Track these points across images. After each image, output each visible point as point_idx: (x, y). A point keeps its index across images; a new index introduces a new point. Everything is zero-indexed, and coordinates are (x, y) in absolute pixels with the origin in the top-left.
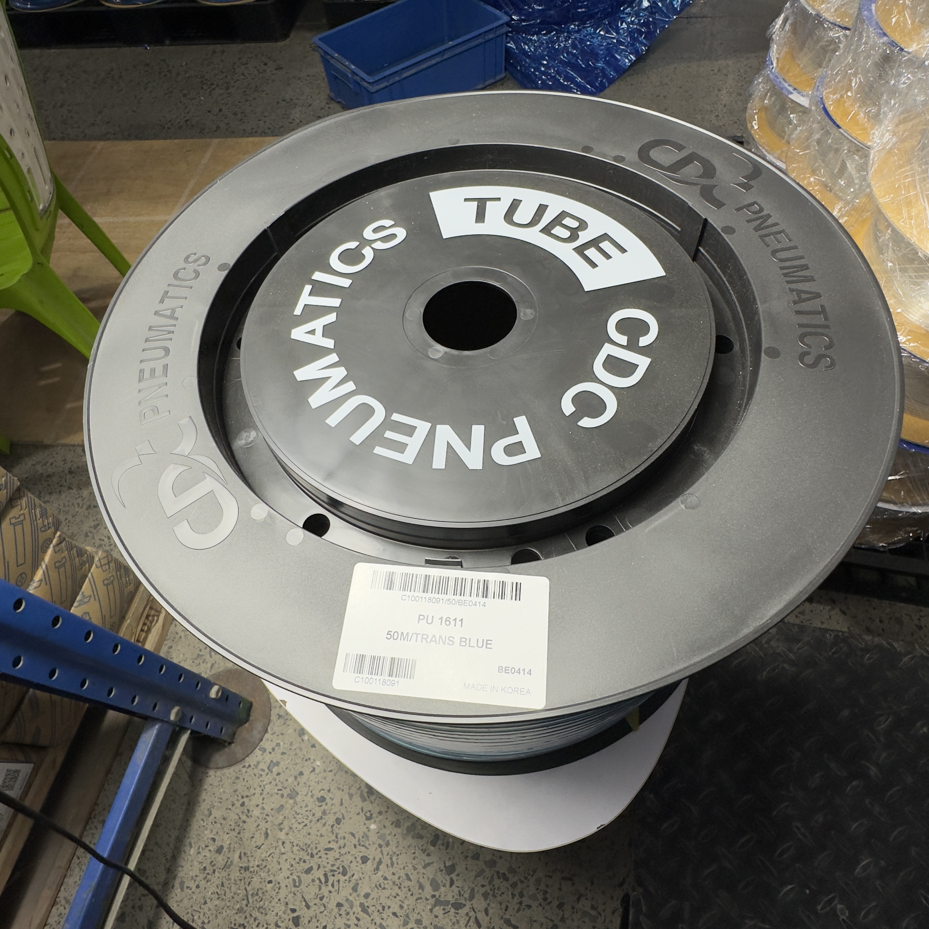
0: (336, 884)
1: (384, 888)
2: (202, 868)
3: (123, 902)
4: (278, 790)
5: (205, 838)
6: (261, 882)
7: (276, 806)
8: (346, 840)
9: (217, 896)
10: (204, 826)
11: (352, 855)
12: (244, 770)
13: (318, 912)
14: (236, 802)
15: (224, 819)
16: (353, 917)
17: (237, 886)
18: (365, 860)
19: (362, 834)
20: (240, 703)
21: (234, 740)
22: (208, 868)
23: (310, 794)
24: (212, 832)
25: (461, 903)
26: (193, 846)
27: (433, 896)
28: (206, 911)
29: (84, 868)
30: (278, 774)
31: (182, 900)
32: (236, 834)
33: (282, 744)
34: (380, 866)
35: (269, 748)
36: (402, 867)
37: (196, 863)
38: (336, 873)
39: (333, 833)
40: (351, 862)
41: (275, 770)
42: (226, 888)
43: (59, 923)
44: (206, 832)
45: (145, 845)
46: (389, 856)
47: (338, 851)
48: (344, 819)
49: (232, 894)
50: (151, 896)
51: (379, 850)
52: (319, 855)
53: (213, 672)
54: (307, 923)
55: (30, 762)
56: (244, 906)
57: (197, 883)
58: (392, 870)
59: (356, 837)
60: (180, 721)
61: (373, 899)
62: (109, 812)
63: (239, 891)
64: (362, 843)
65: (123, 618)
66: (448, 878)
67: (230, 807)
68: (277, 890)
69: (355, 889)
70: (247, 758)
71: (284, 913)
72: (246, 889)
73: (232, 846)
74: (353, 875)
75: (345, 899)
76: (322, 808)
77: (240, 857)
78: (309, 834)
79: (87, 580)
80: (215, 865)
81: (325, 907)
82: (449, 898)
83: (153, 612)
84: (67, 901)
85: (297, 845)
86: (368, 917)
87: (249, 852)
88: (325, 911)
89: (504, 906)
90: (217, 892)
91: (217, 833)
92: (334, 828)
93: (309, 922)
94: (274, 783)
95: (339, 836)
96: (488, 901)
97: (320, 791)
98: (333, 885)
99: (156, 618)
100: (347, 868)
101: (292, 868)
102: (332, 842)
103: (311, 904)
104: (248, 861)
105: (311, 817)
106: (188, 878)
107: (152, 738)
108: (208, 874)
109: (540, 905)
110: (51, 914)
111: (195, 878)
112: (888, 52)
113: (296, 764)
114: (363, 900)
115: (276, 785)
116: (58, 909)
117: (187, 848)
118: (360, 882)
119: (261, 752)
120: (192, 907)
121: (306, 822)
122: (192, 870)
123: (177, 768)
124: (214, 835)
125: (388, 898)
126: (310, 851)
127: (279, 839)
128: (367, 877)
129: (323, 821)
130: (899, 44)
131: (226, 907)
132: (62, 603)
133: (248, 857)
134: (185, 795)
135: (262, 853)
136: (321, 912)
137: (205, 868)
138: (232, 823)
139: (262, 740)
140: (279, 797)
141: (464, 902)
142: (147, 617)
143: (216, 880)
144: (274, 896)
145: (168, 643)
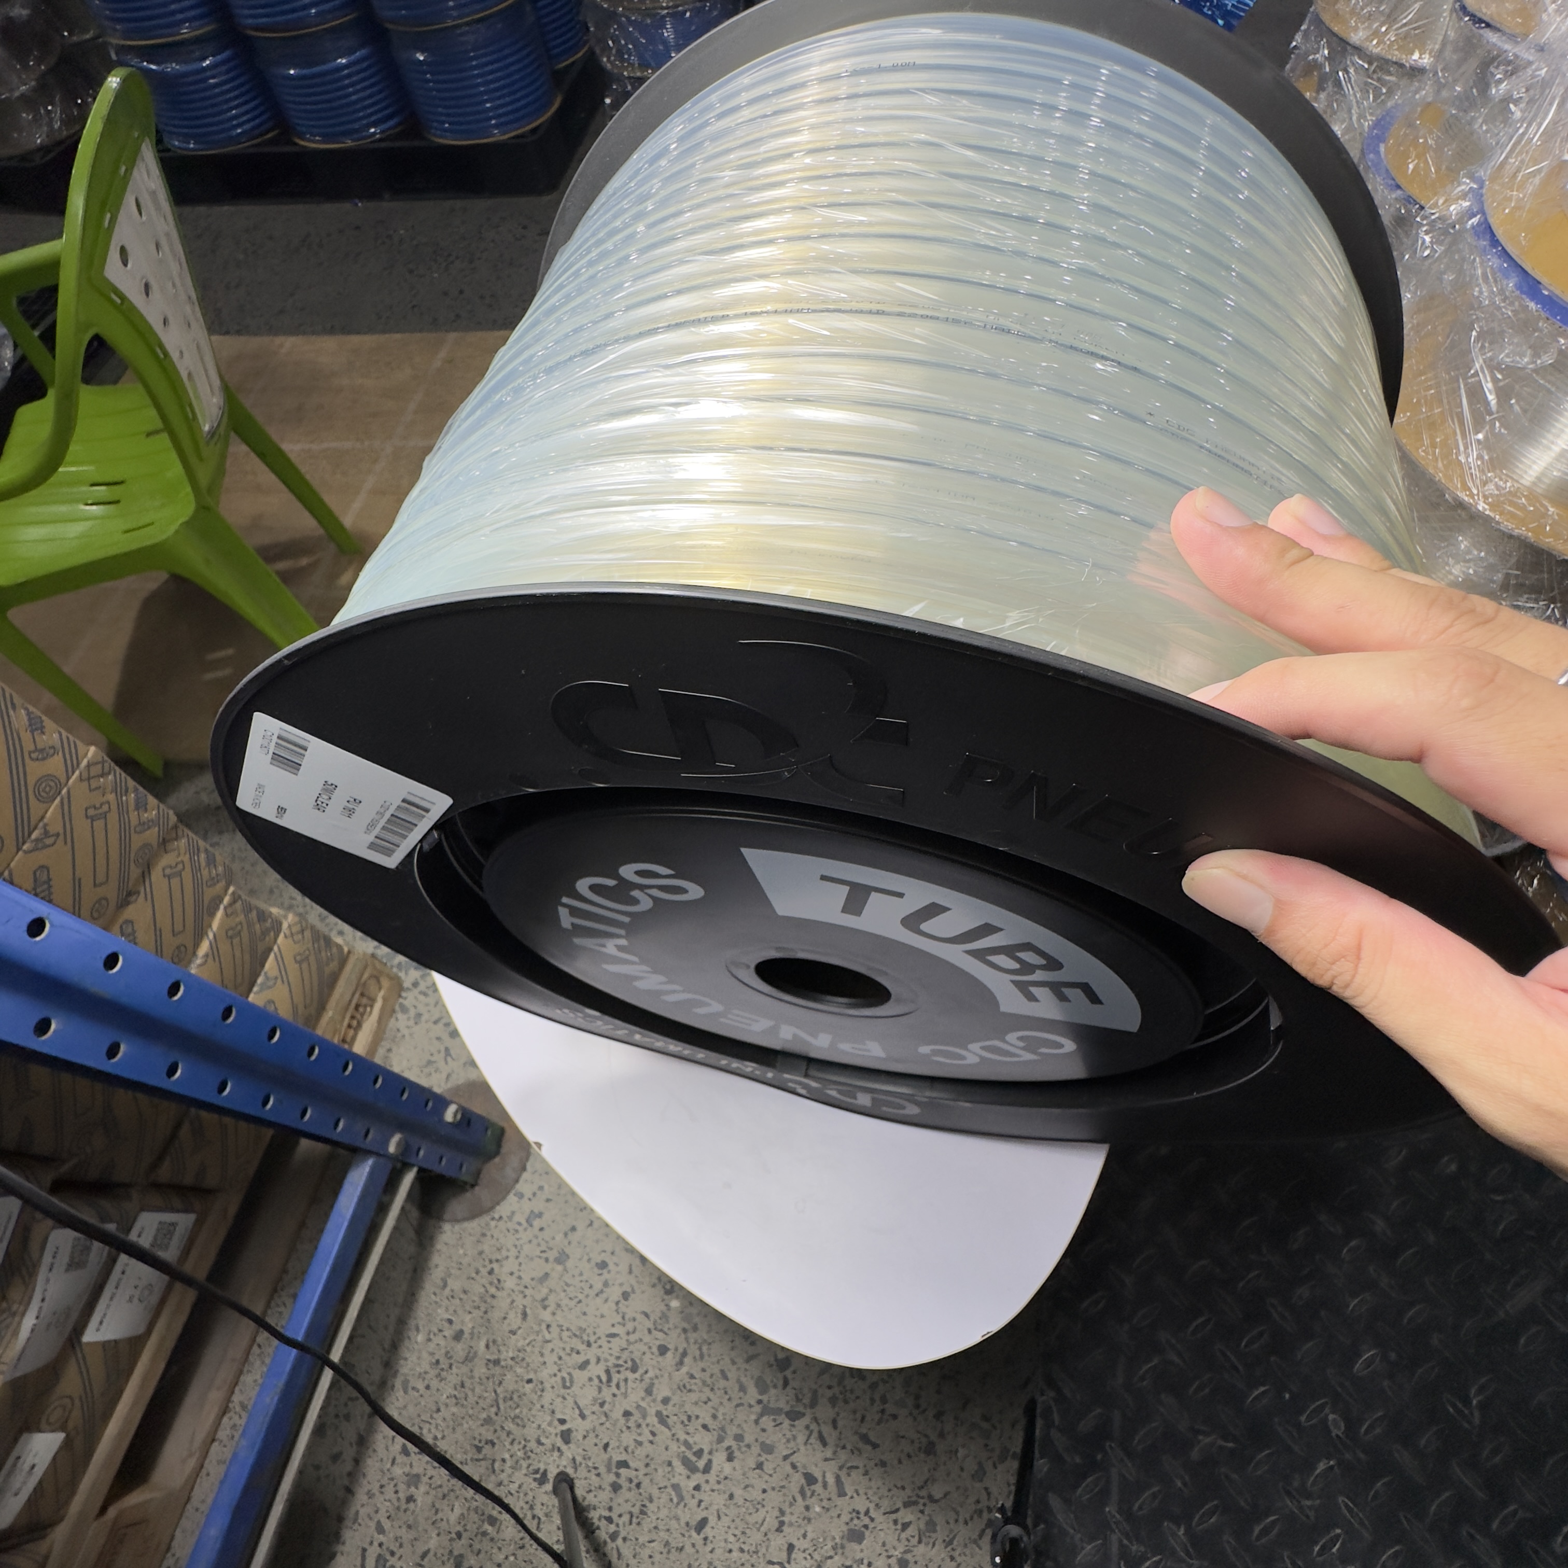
0: (622, 1384)
1: (690, 1391)
2: (434, 1361)
3: (321, 1409)
4: (542, 1252)
5: (439, 1319)
6: (516, 1382)
7: (539, 1274)
8: (636, 1323)
9: (454, 1400)
10: (436, 1303)
11: (646, 1344)
12: (493, 1223)
13: (597, 1423)
14: (481, 1269)
15: (465, 1292)
16: (646, 1432)
17: (483, 1387)
18: (663, 1350)
19: (659, 1315)
20: (487, 1129)
21: (479, 1182)
22: (441, 1361)
23: (586, 1258)
24: (447, 1310)
25: (799, 1412)
26: (421, 1328)
27: (759, 1402)
28: (439, 1421)
29: (268, 1361)
30: (541, 1229)
31: (405, 1407)
32: (481, 1314)
33: (546, 1187)
34: (686, 1360)
35: (528, 1194)
36: (715, 1359)
37: (425, 1355)
38: (621, 1369)
39: (617, 1311)
40: (644, 1353)
41: (537, 1223)
42: (467, 1390)
43: (233, 1437)
44: (439, 1311)
45: (354, 1329)
46: (697, 1346)
47: (625, 1337)
48: (633, 1291)
49: (476, 1398)
50: (362, 1400)
51: (683, 1336)
52: (599, 1342)
53: (449, 1085)
54: (580, 1438)
55: (192, 1211)
56: (493, 1416)
57: (426, 1382)
58: (702, 1365)
59: (652, 1319)
60: (403, 1154)
61: (674, 1405)
62: (303, 1282)
63: (486, 1395)
64: (659, 1327)
65: (322, 1007)
66: (780, 1376)
67: (474, 1275)
68: (539, 1393)
69: (649, 1391)
70: (498, 1208)
71: (550, 1424)
72: (495, 1392)
73: (475, 1331)
74: (646, 1372)
75: (635, 1405)
76: (603, 1278)
77: (487, 1346)
78: (585, 1314)
79: (272, 956)
80: (451, 1358)
81: (606, 1415)
82: (782, 1404)
83: (364, 1001)
84: (244, 1407)
85: (568, 1330)
86: (667, 1430)
87: (499, 1339)
88: (608, 1425)
89: (859, 1416)
90: (455, 1396)
91: (455, 1311)
92: (620, 1305)
93: (585, 1437)
94: (535, 1242)
95: (627, 1317)
96: (836, 1409)
97: (600, 1254)
98: (618, 1386)
99: (368, 1009)
100: (638, 1361)
101: (559, 1362)
102: (617, 1326)
103: (586, 1412)
104: (499, 1351)
105: (587, 1291)
106: (413, 1375)
107: (364, 1178)
108: (442, 1370)
109: (911, 1414)
110: (222, 1426)
111: (424, 1375)
112: (1403, 211)
113: (566, 1215)
114: (660, 1407)
115: (539, 1245)
116: (230, 1419)
117: (412, 1334)
118: (656, 1381)
119: (516, 1199)
120: (419, 1416)
121: (581, 1297)
122: (419, 1364)
123: (399, 1220)
124: (451, 1314)
125: (696, 1403)
126: (585, 1338)
127: (543, 1321)
128: (666, 1375)
129: (604, 1296)
130: (1418, 201)
131: (467, 1417)
132: (236, 987)
133: (498, 1346)
134: (410, 1258)
135: (517, 1341)
136: (602, 1424)
137: (438, 1362)
138: (476, 1299)
139: (517, 1181)
140: (543, 1261)
141: (801, 1409)
142: (357, 1007)
143: (453, 1378)
144: (535, 1401)
145: (385, 1044)
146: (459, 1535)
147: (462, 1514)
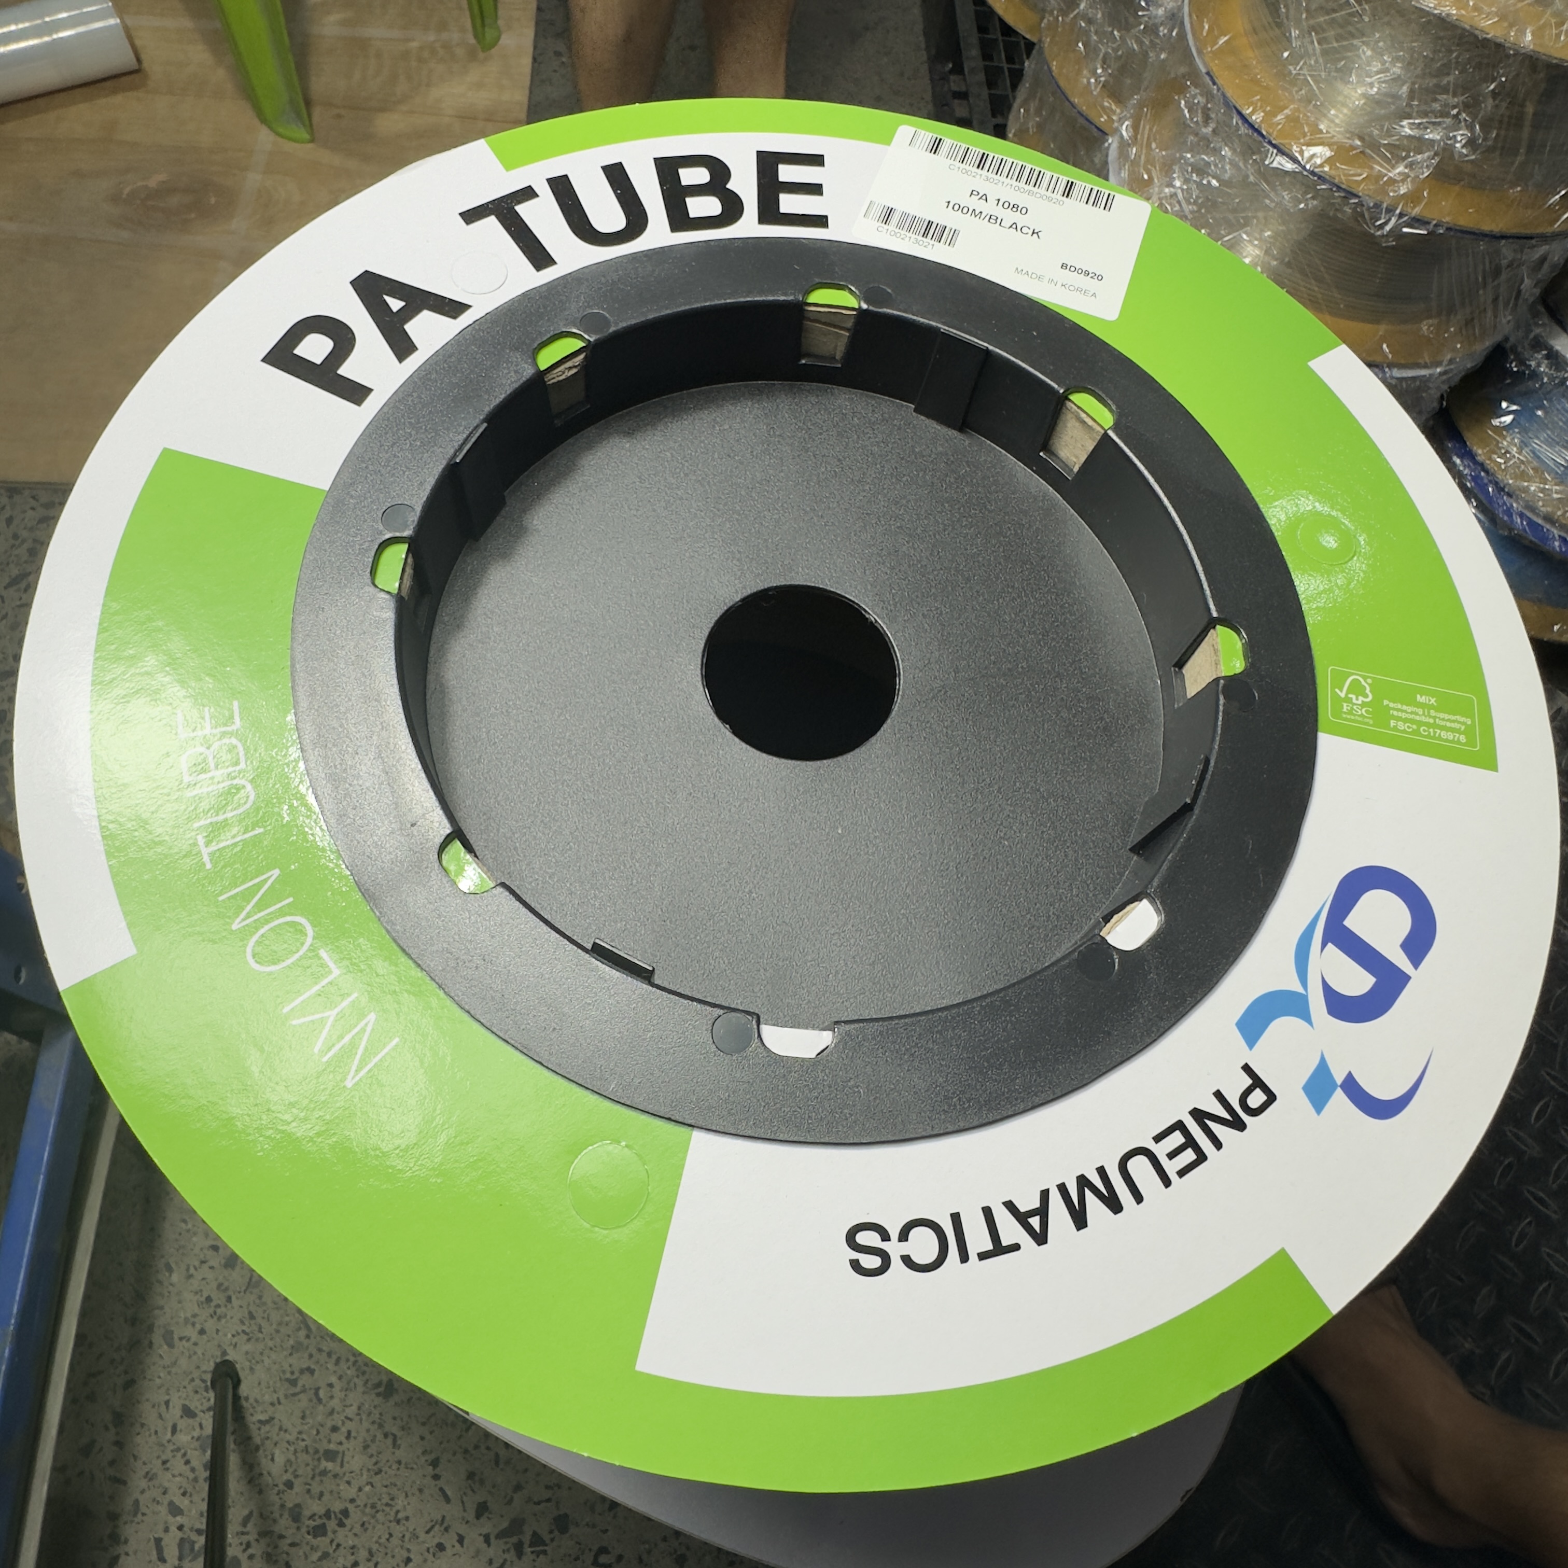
49: (274, 1326)
90: (244, 1331)
106: (177, 1323)
108: (218, 1306)
111: (193, 1320)
117: (163, 1276)
120: (198, 1367)
122: (182, 1308)
137: (209, 1299)
143: (235, 1312)
146: (289, 1485)
147: (289, 1461)
